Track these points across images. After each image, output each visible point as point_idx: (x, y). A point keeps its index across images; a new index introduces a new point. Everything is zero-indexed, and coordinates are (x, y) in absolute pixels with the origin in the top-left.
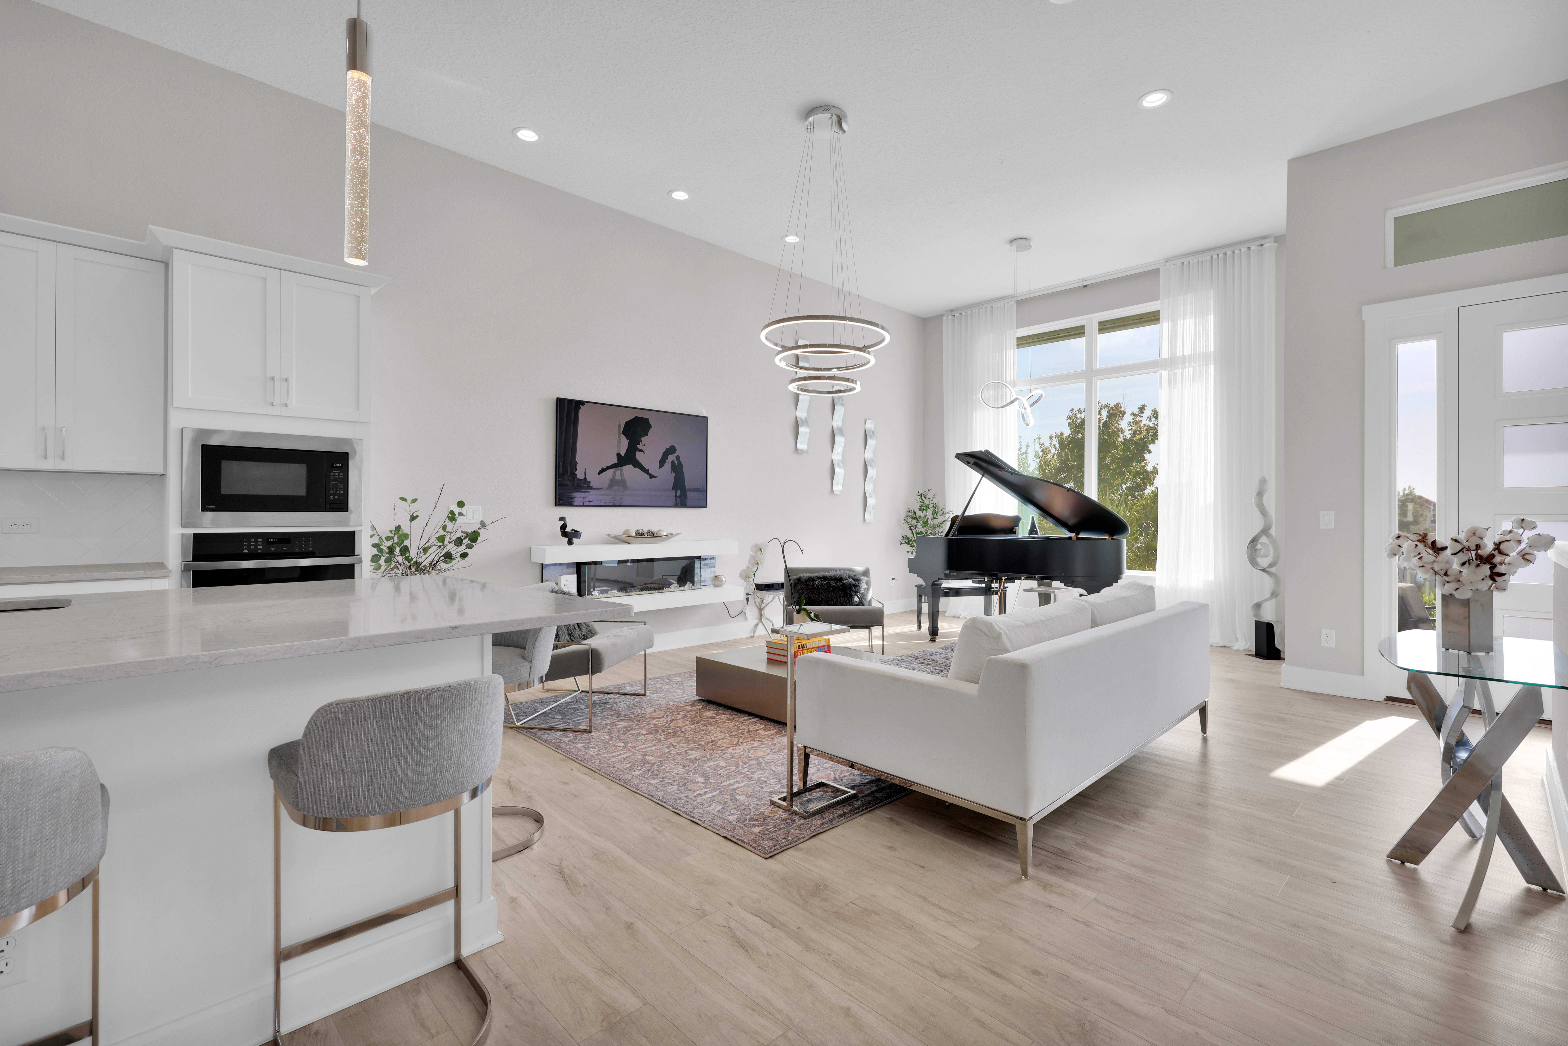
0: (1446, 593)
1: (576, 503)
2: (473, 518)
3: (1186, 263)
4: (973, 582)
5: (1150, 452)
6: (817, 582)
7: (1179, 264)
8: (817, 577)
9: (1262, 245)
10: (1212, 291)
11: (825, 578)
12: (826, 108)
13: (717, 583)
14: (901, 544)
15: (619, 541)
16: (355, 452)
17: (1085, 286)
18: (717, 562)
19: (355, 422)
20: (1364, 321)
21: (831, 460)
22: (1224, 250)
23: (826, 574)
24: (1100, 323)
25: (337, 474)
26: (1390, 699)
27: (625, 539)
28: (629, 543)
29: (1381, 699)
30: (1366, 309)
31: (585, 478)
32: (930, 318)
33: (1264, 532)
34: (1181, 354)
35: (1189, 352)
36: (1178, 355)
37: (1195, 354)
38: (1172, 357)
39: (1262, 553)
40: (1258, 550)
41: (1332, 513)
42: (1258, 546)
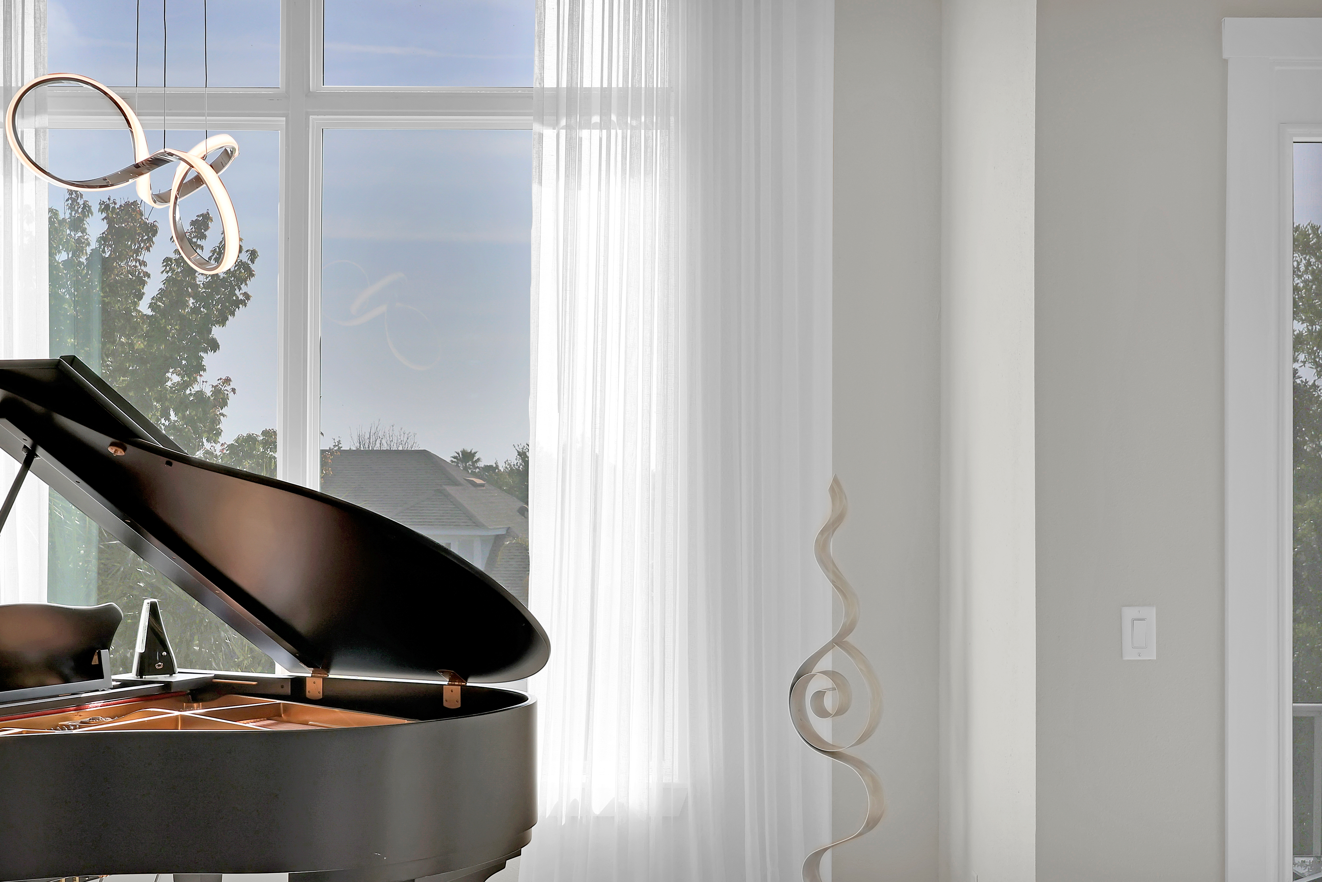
33: (839, 641)
34: (597, 84)
35: (617, 82)
36: (586, 84)
37: (637, 91)
38: (570, 90)
39: (829, 703)
40: (819, 695)
41: (1151, 613)
42: (817, 684)
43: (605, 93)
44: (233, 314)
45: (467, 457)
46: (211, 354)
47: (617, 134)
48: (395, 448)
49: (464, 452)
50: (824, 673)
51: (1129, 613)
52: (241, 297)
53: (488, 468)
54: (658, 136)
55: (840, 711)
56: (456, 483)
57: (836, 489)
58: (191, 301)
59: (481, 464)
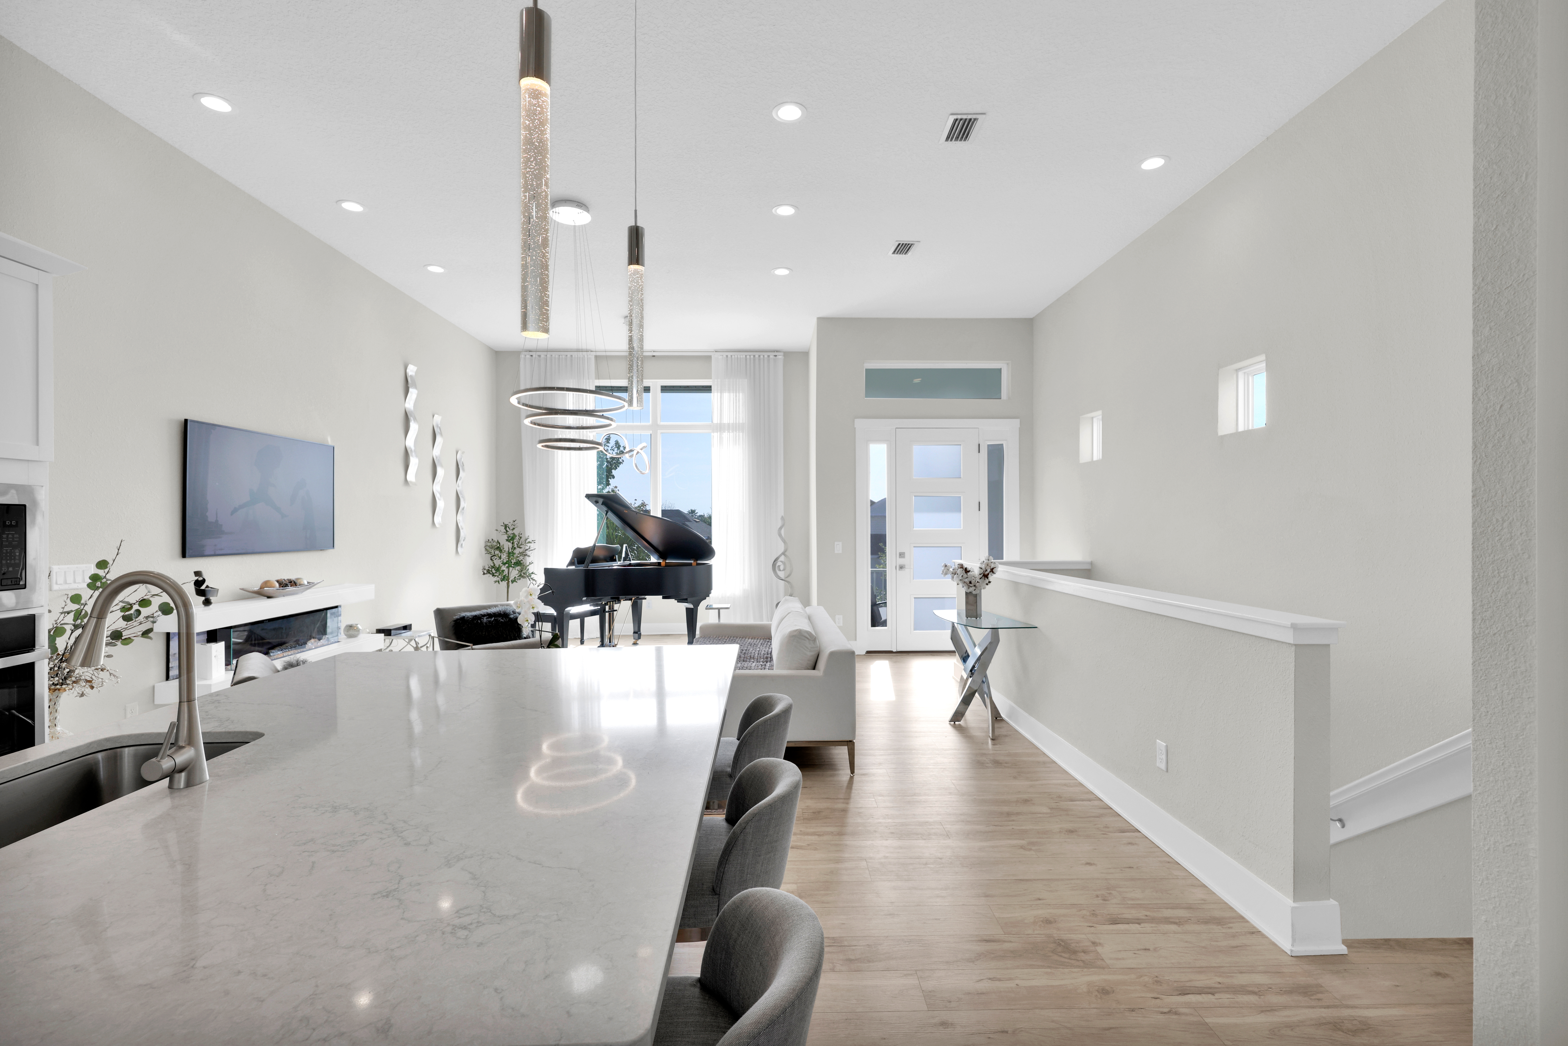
0: (968, 591)
1: (207, 553)
2: (75, 582)
3: (729, 356)
4: (590, 605)
5: (614, 477)
6: (485, 620)
7: (725, 356)
8: (481, 615)
9: (776, 356)
10: (746, 380)
11: (489, 615)
12: (579, 204)
13: (351, 632)
14: (484, 574)
15: (257, 595)
16: (35, 503)
17: (654, 356)
18: (341, 610)
19: (28, 461)
20: (855, 428)
21: (432, 492)
22: (754, 353)
23: (490, 611)
24: (662, 387)
25: (10, 536)
26: (868, 652)
27: (263, 593)
28: (269, 597)
29: (864, 654)
30: (857, 421)
31: (217, 521)
32: (505, 352)
33: (784, 554)
34: (727, 422)
35: (731, 422)
36: (724, 422)
37: (736, 423)
38: (720, 424)
39: (782, 568)
40: (779, 566)
41: (840, 543)
42: (779, 563)
43: (729, 424)
44: (619, 467)
45: (693, 512)
46: (612, 479)
47: (731, 434)
48: (667, 509)
49: (691, 510)
50: (781, 561)
51: (836, 543)
52: (621, 461)
53: (701, 516)
54: (741, 434)
55: (784, 570)
56: (689, 521)
57: (782, 518)
58: (606, 463)
59: (698, 514)
